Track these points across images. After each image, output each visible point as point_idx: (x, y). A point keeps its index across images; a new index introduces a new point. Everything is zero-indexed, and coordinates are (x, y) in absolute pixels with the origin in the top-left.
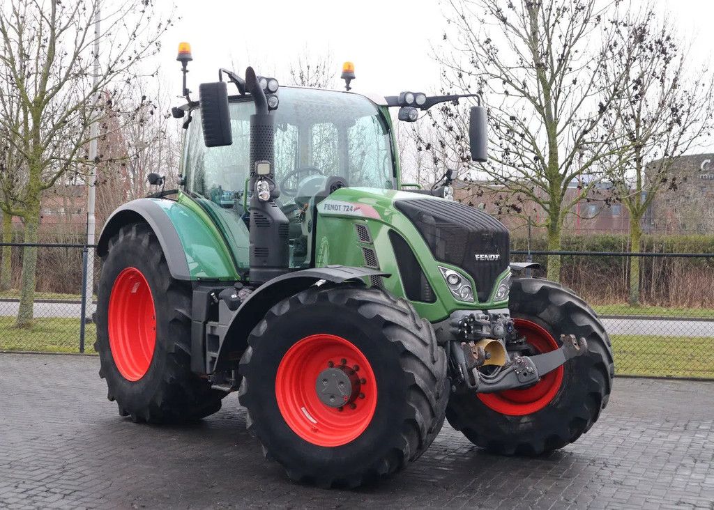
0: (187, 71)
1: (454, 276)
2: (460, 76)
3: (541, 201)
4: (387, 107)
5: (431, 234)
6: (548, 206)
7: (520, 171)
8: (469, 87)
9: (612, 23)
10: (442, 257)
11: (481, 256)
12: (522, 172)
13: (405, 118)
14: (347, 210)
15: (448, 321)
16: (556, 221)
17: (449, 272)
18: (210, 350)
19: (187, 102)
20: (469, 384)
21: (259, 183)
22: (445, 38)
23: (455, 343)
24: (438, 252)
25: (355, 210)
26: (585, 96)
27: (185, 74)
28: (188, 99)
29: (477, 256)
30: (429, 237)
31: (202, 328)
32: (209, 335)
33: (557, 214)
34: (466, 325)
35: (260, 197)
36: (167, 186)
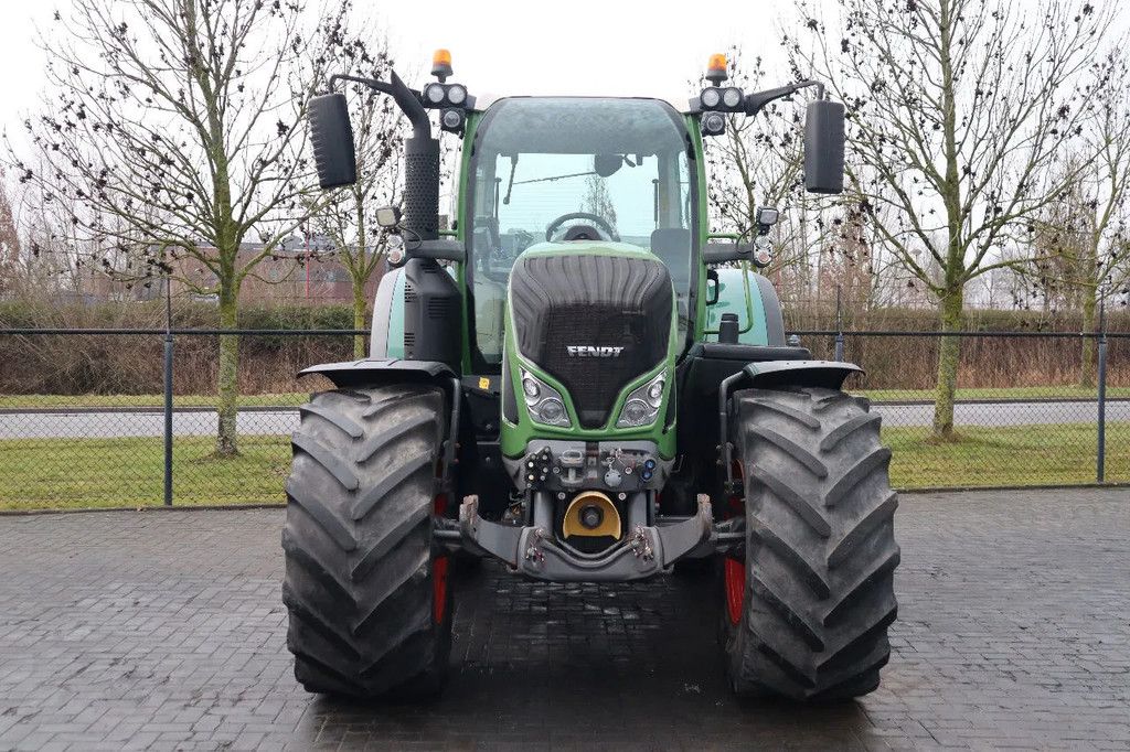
1: (532, 383)
2: (76, 72)
3: (208, 258)
4: (695, 114)
6: (217, 266)
7: (178, 216)
8: (91, 89)
9: (291, 8)
12: (182, 217)
16: (228, 286)
17: (526, 376)
22: (58, 18)
26: (261, 111)
33: (230, 276)
34: (531, 465)
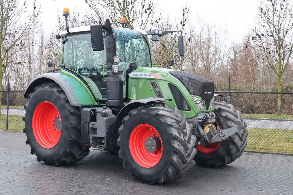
0: (68, 20)
1: (198, 100)
4: (147, 35)
5: (187, 84)
10: (192, 93)
11: (207, 92)
13: (155, 39)
14: (146, 76)
15: (196, 117)
17: (196, 99)
18: (91, 134)
19: (67, 33)
20: (209, 141)
21: (114, 66)
23: (198, 126)
24: (190, 91)
25: (150, 76)
27: (66, 21)
28: (68, 31)
29: (205, 92)
30: (187, 86)
31: (88, 125)
32: (91, 128)
34: (204, 119)
35: (115, 71)
36: (56, 68)
